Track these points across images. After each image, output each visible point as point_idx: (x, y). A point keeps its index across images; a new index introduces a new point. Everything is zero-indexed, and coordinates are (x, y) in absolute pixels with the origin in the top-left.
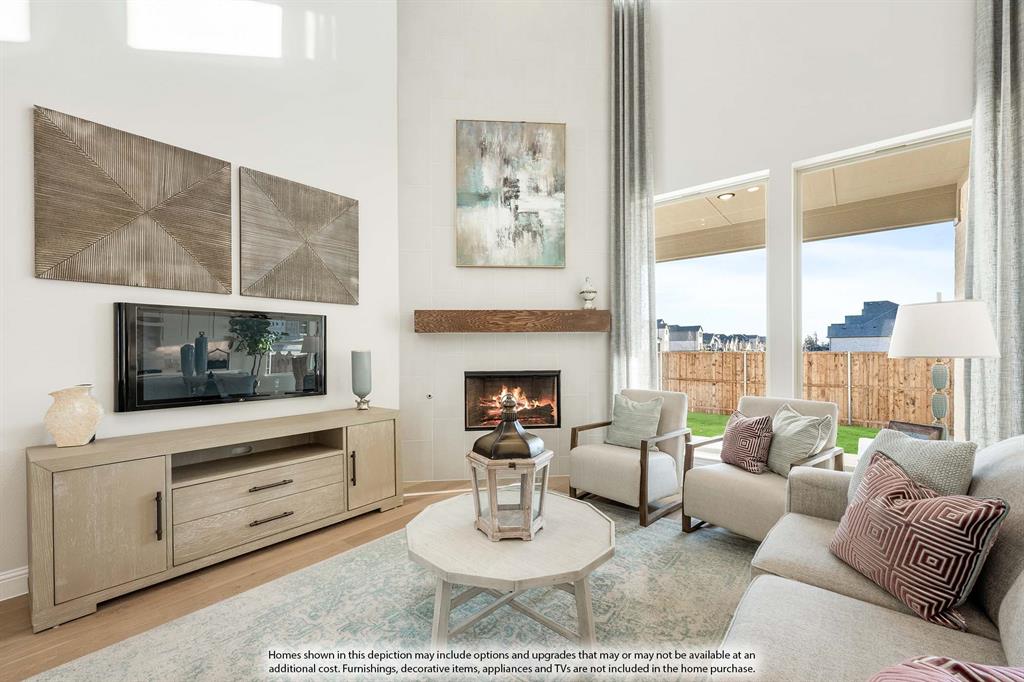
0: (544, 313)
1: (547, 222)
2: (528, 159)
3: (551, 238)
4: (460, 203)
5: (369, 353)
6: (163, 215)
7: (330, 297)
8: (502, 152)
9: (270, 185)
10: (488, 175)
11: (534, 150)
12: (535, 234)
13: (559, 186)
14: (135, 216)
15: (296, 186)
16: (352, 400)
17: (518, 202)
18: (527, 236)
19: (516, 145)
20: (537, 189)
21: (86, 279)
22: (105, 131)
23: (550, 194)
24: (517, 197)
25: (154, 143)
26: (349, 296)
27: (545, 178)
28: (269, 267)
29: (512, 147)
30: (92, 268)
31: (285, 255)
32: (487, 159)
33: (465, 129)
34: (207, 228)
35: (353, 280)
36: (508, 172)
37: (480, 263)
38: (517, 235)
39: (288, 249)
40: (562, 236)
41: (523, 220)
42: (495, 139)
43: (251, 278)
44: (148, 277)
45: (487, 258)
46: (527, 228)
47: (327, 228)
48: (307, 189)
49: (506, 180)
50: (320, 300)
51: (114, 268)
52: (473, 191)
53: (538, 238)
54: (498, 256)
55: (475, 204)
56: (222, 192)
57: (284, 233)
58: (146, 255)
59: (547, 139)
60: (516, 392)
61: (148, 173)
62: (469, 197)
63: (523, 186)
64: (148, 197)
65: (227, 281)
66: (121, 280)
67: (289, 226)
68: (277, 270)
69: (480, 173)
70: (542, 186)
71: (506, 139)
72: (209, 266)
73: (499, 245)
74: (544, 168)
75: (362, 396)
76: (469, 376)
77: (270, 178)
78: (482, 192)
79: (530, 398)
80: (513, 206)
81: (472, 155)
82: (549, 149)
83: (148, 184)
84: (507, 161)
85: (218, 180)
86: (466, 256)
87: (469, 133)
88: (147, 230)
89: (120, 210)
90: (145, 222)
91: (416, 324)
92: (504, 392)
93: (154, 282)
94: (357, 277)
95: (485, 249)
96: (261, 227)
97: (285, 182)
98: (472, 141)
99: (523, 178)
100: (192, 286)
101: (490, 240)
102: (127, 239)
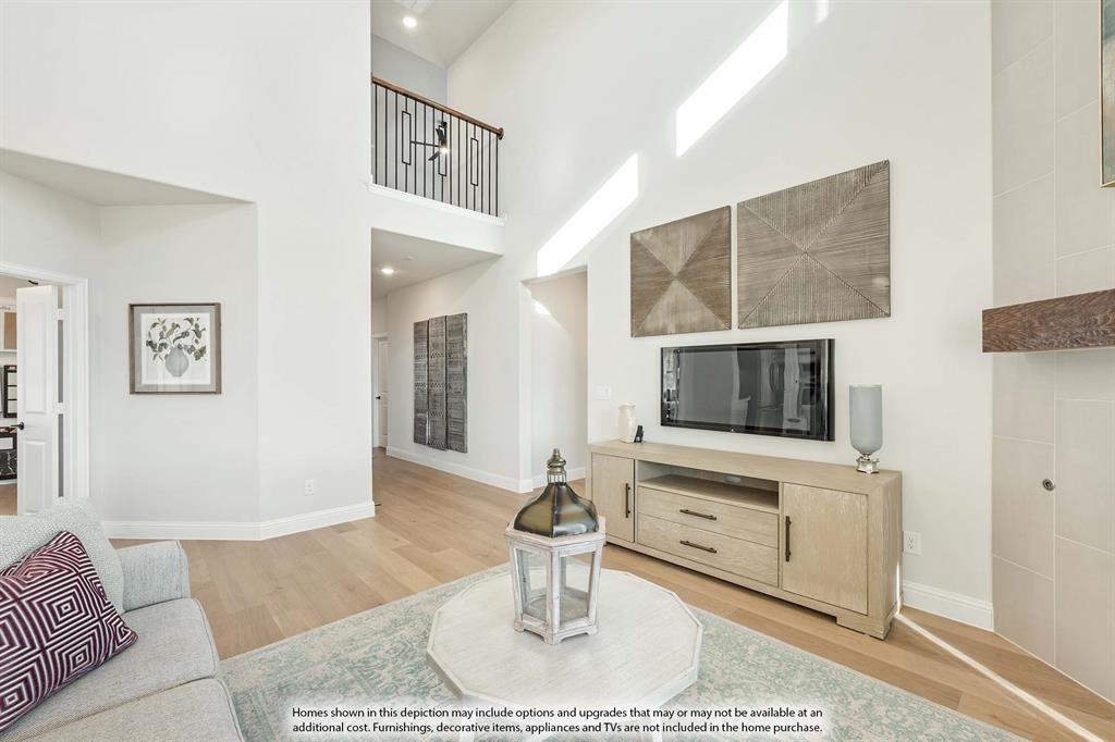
6: (683, 276)
7: (840, 313)
9: (763, 208)
14: (669, 283)
15: (792, 191)
22: (656, 229)
25: (679, 221)
26: (874, 305)
28: (764, 293)
30: (649, 326)
31: (779, 277)
34: (712, 275)
35: (879, 282)
39: (783, 268)
44: (676, 326)
47: (834, 223)
48: (804, 188)
50: (823, 320)
51: (660, 323)
56: (721, 237)
57: (777, 252)
58: (674, 310)
61: (677, 247)
64: (676, 266)
65: (728, 318)
66: (663, 332)
67: (784, 242)
68: (772, 294)
72: (712, 308)
75: (868, 453)
77: (763, 199)
83: (676, 255)
85: (722, 226)
88: (678, 292)
89: (663, 281)
90: (675, 285)
91: (986, 335)
93: (680, 330)
94: (888, 275)
96: (755, 255)
97: (779, 195)
102: (666, 301)
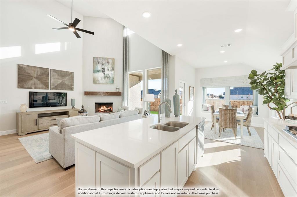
0: (109, 92)
1: (110, 76)
2: (107, 64)
3: (111, 79)
4: (94, 72)
5: (75, 99)
6: (36, 78)
7: (68, 89)
8: (102, 63)
9: (56, 71)
10: (99, 67)
11: (108, 63)
12: (108, 78)
13: (113, 69)
14: (33, 78)
15: (61, 71)
16: (71, 107)
17: (105, 72)
18: (107, 78)
19: (105, 62)
20: (109, 70)
21: (25, 88)
22: (28, 66)
23: (111, 71)
24: (105, 71)
25: (36, 67)
26: (71, 89)
27: (110, 68)
28: (56, 85)
29: (104, 62)
30: (26, 86)
31: (59, 83)
32: (99, 64)
33: (95, 59)
34: (45, 79)
35: (72, 86)
36: (103, 67)
37: (98, 83)
38: (105, 78)
39: (59, 82)
40: (113, 78)
41: (106, 75)
42: (101, 61)
43: (52, 87)
44: (35, 87)
45: (99, 82)
46: (107, 77)
47: (67, 78)
48: (63, 71)
49: (103, 68)
50: (65, 90)
51: (29, 86)
52: (96, 70)
53: (109, 79)
54: (101, 82)
55: (97, 72)
56: (47, 73)
57: (58, 79)
58: (35, 84)
59: (110, 61)
60: (104, 107)
61: (35, 72)
62: (96, 71)
63: (106, 69)
64: (35, 75)
65: (48, 87)
66: (30, 88)
67: (59, 78)
68: (57, 85)
69: (98, 67)
70: (110, 69)
71: (103, 61)
72: (45, 85)
73: (101, 80)
74: (110, 66)
75: (73, 106)
76: (96, 103)
77: (56, 70)
78: (98, 70)
79: (107, 108)
80: (104, 73)
81: (97, 63)
82: (111, 63)
83: (35, 73)
84: (103, 65)
85: (47, 71)
86: (95, 81)
87: (96, 59)
88: (35, 80)
89: (30, 78)
90: (34, 79)
91: (85, 94)
92: (102, 107)
93: (36, 88)
95: (99, 81)
96: (54, 78)
97: (59, 71)
98: (96, 61)
99: (106, 68)
100: (42, 88)
101: (100, 79)
102: (31, 82)
